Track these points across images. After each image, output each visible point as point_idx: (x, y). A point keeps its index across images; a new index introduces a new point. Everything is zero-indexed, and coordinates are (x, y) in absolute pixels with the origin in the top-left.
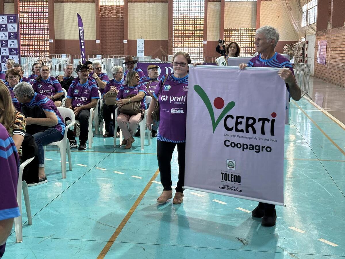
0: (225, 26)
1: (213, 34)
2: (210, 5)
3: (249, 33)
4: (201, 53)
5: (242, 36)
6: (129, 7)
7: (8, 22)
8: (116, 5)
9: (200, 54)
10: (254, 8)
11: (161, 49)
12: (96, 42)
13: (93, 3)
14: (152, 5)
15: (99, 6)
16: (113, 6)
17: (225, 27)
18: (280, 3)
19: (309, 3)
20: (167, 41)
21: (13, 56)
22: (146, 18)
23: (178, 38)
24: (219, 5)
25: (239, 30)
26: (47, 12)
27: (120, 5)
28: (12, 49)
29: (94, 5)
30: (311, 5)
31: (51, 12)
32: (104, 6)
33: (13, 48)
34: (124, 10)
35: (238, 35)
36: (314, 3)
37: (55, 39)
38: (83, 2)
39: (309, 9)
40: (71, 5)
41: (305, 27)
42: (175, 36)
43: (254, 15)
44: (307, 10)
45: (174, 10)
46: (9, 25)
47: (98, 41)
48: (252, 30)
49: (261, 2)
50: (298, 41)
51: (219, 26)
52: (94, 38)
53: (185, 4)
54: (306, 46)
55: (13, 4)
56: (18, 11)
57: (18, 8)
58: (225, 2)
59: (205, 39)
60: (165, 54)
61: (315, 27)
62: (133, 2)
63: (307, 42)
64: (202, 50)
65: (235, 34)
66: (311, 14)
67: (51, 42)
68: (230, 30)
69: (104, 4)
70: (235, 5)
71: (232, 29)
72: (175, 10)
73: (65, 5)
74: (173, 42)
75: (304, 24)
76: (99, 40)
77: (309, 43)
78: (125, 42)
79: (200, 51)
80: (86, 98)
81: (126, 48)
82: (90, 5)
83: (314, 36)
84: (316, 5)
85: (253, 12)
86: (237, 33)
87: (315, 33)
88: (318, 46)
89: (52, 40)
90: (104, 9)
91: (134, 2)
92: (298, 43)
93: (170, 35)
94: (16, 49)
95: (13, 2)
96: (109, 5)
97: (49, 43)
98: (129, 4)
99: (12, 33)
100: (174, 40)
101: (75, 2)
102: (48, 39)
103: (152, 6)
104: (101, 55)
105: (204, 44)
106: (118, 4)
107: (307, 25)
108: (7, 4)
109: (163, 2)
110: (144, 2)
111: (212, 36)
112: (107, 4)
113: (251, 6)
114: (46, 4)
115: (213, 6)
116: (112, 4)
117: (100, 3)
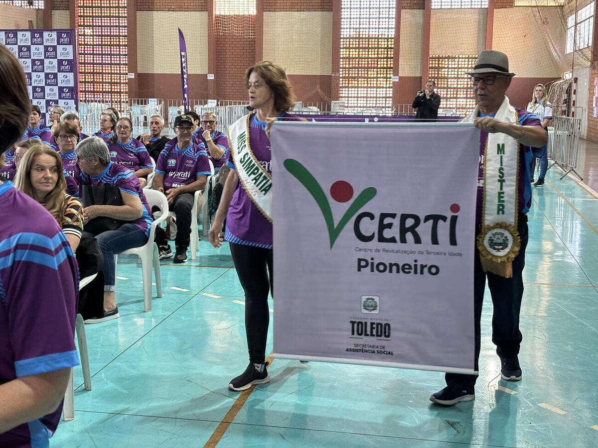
0: (430, 51)
1: (409, 65)
2: (406, 14)
4: (389, 97)
5: (462, 68)
6: (264, 18)
7: (59, 43)
8: (242, 14)
9: (387, 99)
10: (481, 21)
11: (319, 90)
12: (208, 78)
13: (204, 11)
14: (304, 14)
15: (214, 16)
16: (237, 15)
17: (430, 53)
18: (528, 11)
19: (579, 12)
20: (331, 76)
21: (66, 101)
22: (294, 37)
23: (349, 71)
24: (421, 14)
25: (455, 58)
26: (125, 26)
27: (250, 14)
28: (65, 89)
29: (205, 14)
30: (583, 15)
31: (132, 26)
32: (222, 15)
33: (66, 87)
34: (256, 24)
35: (453, 66)
36: (588, 12)
37: (139, 72)
38: (186, 10)
39: (579, 23)
40: (167, 14)
41: (572, 54)
42: (343, 68)
43: (481, 31)
44: (576, 24)
45: (342, 23)
46: (60, 48)
47: (211, 77)
49: (495, 9)
50: (560, 79)
51: (420, 50)
52: (204, 71)
53: (361, 13)
54: (574, 87)
55: (68, 12)
56: (76, 24)
57: (76, 19)
58: (432, 10)
59: (396, 73)
60: (326, 98)
61: (589, 54)
62: (271, 10)
63: (576, 80)
64: (390, 92)
65: (448, 64)
66: (582, 32)
67: (131, 77)
68: (439, 58)
69: (223, 13)
70: (449, 15)
71: (444, 56)
72: (344, 24)
73: (155, 14)
74: (340, 78)
75: (569, 49)
76: (213, 75)
77: (579, 81)
79: (386, 94)
80: (188, 174)
82: (198, 14)
83: (588, 69)
84: (591, 15)
85: (481, 27)
86: (452, 64)
87: (589, 64)
88: (594, 87)
89: (134, 74)
90: (222, 21)
91: (273, 10)
92: (559, 82)
93: (336, 67)
94: (71, 89)
95: (67, 8)
96: (231, 14)
97: (129, 79)
98: (265, 13)
99: (64, 62)
100: (341, 76)
101: (172, 9)
102: (127, 72)
103: (306, 16)
104: (216, 101)
105: (394, 83)
106: (246, 13)
107: (576, 50)
108: (57, 11)
109: (323, 9)
110: (291, 10)
111: (408, 68)
112: (227, 14)
113: (477, 17)
114: (124, 13)
115: (411, 17)
116: (236, 13)
117: (216, 11)
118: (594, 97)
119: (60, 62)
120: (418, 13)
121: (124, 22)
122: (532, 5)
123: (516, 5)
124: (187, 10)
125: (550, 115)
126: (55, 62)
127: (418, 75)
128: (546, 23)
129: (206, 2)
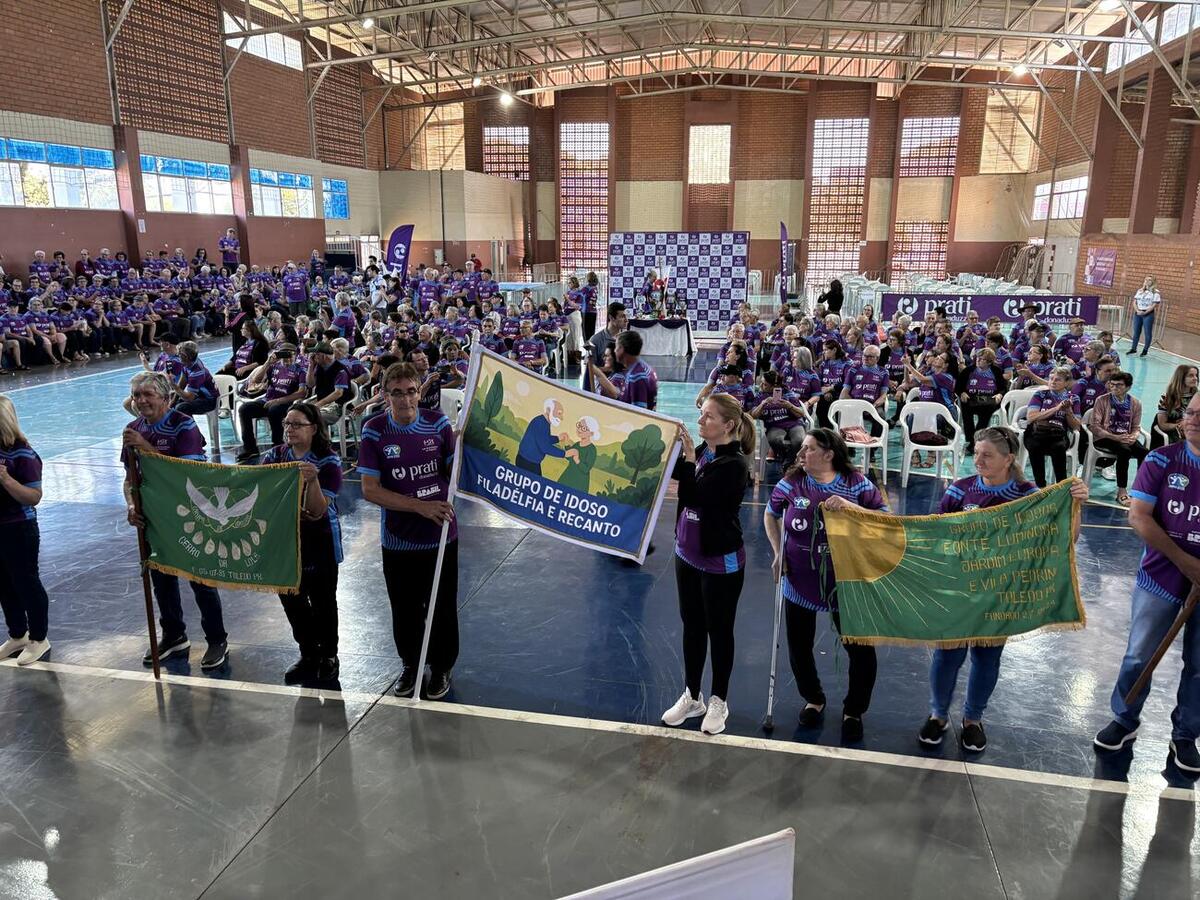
0: (897, 217)
1: (877, 230)
2: (876, 185)
3: (938, 228)
4: (856, 260)
6: (736, 186)
7: (734, 243)
8: (715, 183)
9: (854, 262)
10: (948, 189)
13: (680, 180)
14: (774, 182)
15: (690, 185)
16: (710, 184)
17: (896, 219)
19: (1059, 184)
20: (801, 241)
22: (764, 204)
23: (817, 237)
24: (889, 182)
25: (920, 223)
26: (605, 196)
27: (722, 182)
29: (680, 183)
30: (1066, 187)
31: (612, 197)
32: (695, 184)
34: (726, 192)
35: (917, 231)
36: (1077, 185)
39: (1058, 194)
40: (642, 184)
41: (1044, 222)
42: (812, 233)
43: (946, 199)
44: (1052, 194)
45: (813, 191)
48: (942, 224)
49: (962, 178)
50: (1025, 243)
51: (887, 215)
55: (553, 184)
57: (560, 190)
58: (900, 179)
59: (863, 238)
61: (1078, 225)
62: (743, 179)
63: (1054, 247)
64: (857, 256)
65: (913, 230)
66: (1064, 202)
68: (904, 223)
69: (696, 182)
70: (916, 183)
71: (910, 222)
73: (632, 182)
74: (810, 242)
75: (1038, 213)
77: (1057, 249)
79: (853, 257)
82: (672, 184)
83: (1078, 239)
84: (1083, 188)
85: (946, 194)
86: (918, 228)
87: (1078, 234)
88: (1088, 256)
90: (698, 190)
91: (745, 179)
93: (805, 232)
95: (552, 180)
96: (704, 183)
98: (737, 182)
99: (738, 258)
100: (810, 240)
101: (648, 179)
105: (861, 247)
106: (719, 182)
107: (1051, 219)
108: (542, 183)
109: (792, 177)
110: (762, 178)
111: (875, 233)
112: (700, 182)
113: (942, 185)
114: (605, 183)
115: (878, 185)
116: (709, 182)
117: (690, 181)
118: (1087, 266)
119: (735, 258)
120: (886, 183)
121: (605, 192)
122: (998, 172)
123: (981, 172)
124: (662, 179)
126: (730, 258)
127: (884, 239)
128: (1009, 190)
129: (681, 172)
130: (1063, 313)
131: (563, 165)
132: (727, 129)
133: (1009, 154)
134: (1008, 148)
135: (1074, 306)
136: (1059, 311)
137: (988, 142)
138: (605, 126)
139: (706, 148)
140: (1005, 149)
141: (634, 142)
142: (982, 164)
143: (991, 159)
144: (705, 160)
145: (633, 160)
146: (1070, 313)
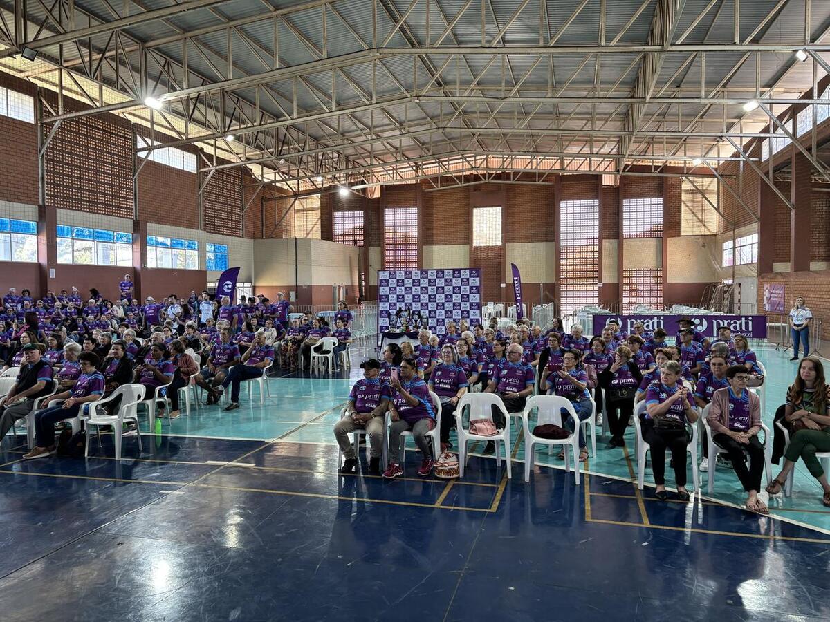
1: (609, 275)
2: (607, 244)
3: (655, 274)
4: (596, 297)
5: (646, 277)
6: (507, 247)
8: (492, 245)
9: (594, 298)
10: (659, 246)
11: (548, 293)
13: (467, 244)
14: (534, 244)
15: (474, 247)
17: (624, 267)
19: (738, 240)
20: (554, 284)
22: (527, 259)
23: (567, 280)
24: (616, 242)
25: (641, 270)
26: (416, 256)
27: (497, 245)
29: (467, 246)
30: (744, 242)
31: (420, 256)
34: (500, 251)
35: (640, 276)
36: (750, 240)
39: (738, 247)
40: (441, 247)
41: (731, 267)
42: (562, 278)
43: (659, 253)
44: (735, 247)
45: (562, 249)
46: (471, 280)
48: (657, 270)
49: (667, 238)
50: (720, 283)
51: (617, 265)
54: (737, 289)
55: (380, 248)
57: (385, 252)
58: (624, 238)
59: (600, 281)
61: (755, 268)
62: (511, 242)
63: (740, 285)
64: (596, 294)
65: (636, 275)
66: (743, 253)
68: (630, 270)
69: (478, 245)
70: (635, 242)
71: (634, 269)
73: (434, 246)
74: (561, 285)
75: (727, 261)
77: (743, 286)
78: (503, 285)
79: (594, 295)
81: (503, 293)
82: (462, 246)
83: (756, 279)
84: (755, 242)
85: (658, 249)
86: (640, 274)
87: (755, 275)
90: (480, 250)
91: (513, 242)
93: (557, 278)
94: (477, 304)
95: (379, 246)
96: (485, 245)
98: (507, 244)
100: (561, 283)
101: (445, 244)
105: (599, 287)
106: (494, 245)
107: (736, 265)
108: (372, 248)
109: (547, 240)
110: (525, 242)
111: (608, 277)
112: (482, 245)
113: (655, 243)
114: (415, 247)
115: (609, 244)
116: (488, 245)
117: (475, 244)
118: (765, 298)
119: (471, 288)
120: (614, 242)
121: (415, 253)
122: (694, 234)
123: (682, 234)
124: (455, 244)
125: (811, 316)
126: (468, 287)
127: (616, 282)
128: (704, 246)
129: (467, 238)
130: (738, 329)
131: (387, 235)
132: (499, 209)
133: (702, 221)
134: (700, 217)
135: (747, 324)
136: (735, 327)
137: (685, 215)
138: (415, 210)
139: (485, 222)
140: (698, 219)
141: (435, 220)
142: (682, 229)
143: (688, 226)
144: (485, 230)
145: (435, 231)
146: (744, 329)
